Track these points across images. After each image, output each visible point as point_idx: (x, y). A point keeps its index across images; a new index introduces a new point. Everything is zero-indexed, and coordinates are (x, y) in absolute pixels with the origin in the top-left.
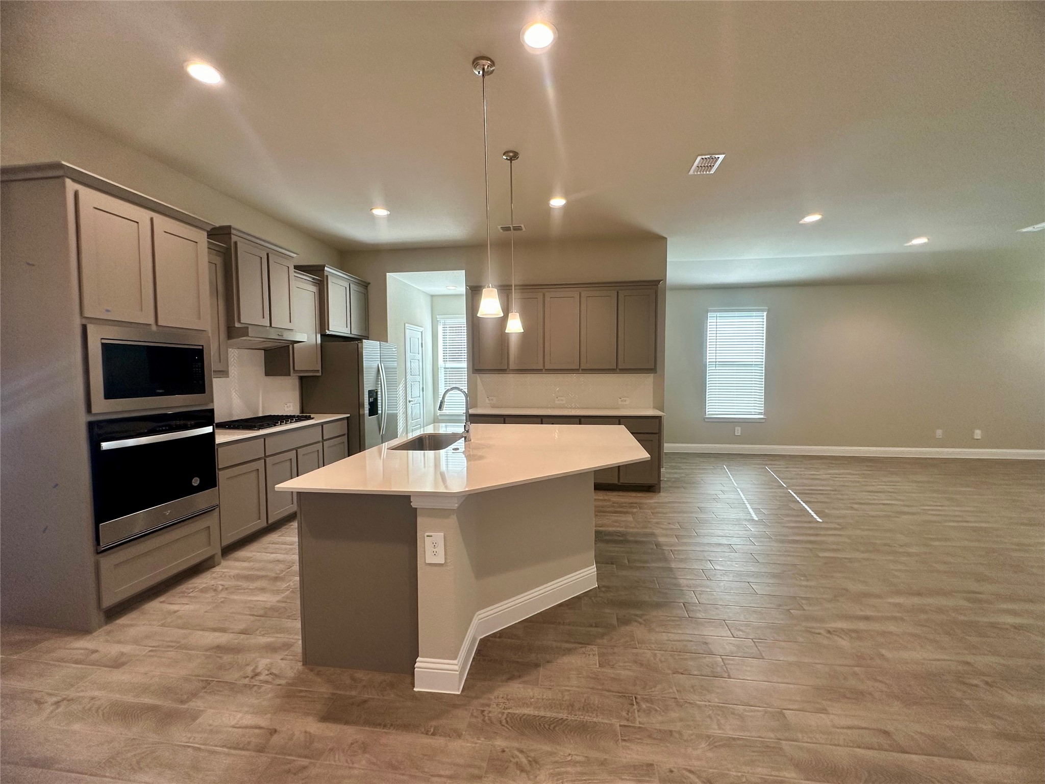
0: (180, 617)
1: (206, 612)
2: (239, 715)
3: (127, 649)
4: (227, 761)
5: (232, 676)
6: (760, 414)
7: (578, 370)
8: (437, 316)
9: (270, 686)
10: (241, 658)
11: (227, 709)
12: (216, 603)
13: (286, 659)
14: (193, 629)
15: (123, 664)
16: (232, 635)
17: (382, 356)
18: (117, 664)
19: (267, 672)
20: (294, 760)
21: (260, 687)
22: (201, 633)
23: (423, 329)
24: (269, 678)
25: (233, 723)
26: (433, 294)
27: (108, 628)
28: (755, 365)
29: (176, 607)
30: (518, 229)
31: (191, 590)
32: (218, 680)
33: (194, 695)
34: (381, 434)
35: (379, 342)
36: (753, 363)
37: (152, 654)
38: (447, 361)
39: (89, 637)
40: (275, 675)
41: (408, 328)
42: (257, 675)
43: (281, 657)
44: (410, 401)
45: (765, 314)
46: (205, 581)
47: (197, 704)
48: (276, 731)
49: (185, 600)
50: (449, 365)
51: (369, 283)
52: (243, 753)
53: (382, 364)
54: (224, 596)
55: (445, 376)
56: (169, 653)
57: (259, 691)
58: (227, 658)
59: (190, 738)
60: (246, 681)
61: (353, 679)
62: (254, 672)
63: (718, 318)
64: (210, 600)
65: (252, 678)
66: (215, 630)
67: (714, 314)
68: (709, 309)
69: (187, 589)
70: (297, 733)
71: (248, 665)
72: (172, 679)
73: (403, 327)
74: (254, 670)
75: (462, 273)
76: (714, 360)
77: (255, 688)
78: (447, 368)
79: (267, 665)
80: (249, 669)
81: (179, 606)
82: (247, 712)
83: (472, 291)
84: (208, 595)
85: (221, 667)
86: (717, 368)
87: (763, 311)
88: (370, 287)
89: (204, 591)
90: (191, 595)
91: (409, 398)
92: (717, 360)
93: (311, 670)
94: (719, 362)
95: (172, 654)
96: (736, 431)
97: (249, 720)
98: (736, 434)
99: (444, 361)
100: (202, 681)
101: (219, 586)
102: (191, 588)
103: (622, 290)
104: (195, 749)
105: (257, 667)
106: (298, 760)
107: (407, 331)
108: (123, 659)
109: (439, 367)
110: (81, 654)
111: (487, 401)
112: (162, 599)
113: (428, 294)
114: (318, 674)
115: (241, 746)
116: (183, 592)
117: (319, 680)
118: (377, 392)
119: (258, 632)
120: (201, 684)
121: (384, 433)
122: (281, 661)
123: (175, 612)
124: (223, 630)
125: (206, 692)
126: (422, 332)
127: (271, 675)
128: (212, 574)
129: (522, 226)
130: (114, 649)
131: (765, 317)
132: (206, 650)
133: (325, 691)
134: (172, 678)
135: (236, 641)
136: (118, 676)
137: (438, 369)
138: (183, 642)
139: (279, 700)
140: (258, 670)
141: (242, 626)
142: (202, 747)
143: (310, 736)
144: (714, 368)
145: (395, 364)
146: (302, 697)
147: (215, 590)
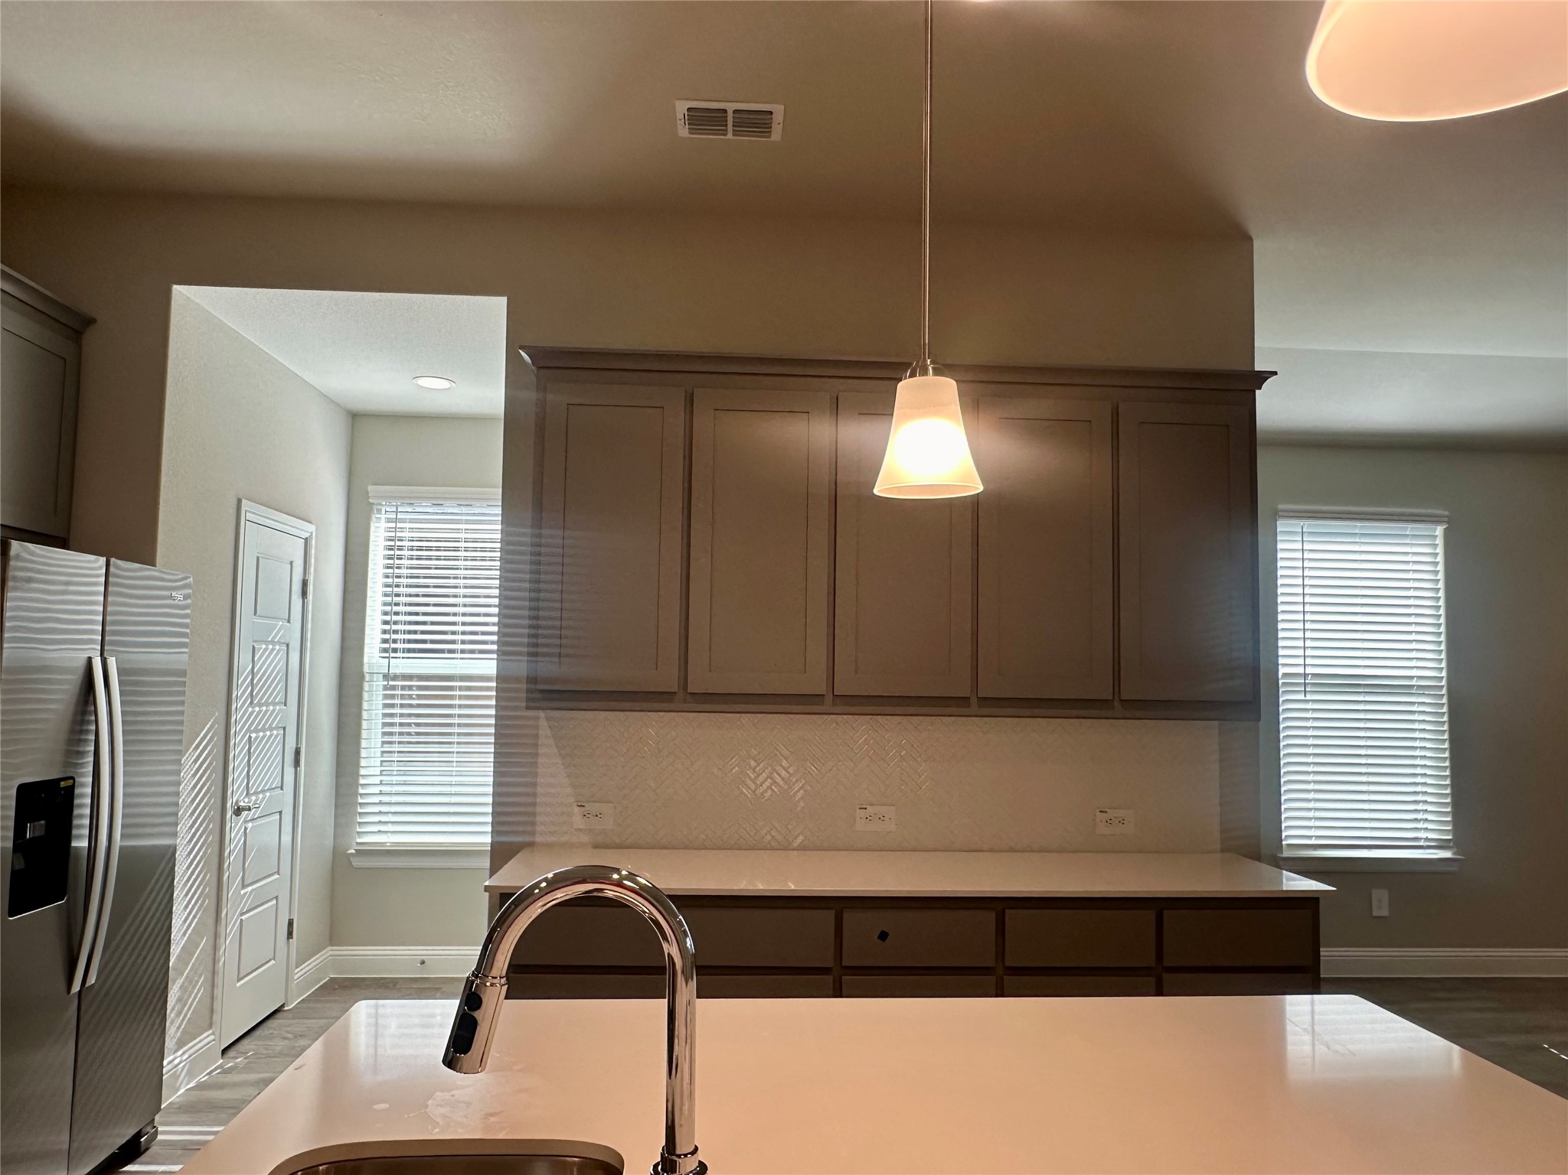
6: (1441, 845)
7: (963, 701)
8: (370, 488)
17: (114, 623)
23: (312, 528)
26: (359, 406)
28: (1419, 687)
30: (756, 123)
34: (76, 987)
35: (102, 560)
36: (1414, 682)
38: (395, 650)
41: (250, 516)
44: (238, 811)
45: (1439, 530)
50: (402, 665)
51: (90, 322)
53: (112, 662)
55: (386, 706)
63: (1305, 535)
67: (1296, 525)
68: (1281, 507)
73: (232, 511)
75: (499, 304)
76: (1300, 670)
78: (395, 677)
83: (538, 368)
86: (1309, 697)
87: (1435, 520)
88: (93, 339)
91: (237, 795)
92: (1309, 670)
94: (1314, 675)
96: (1375, 903)
98: (1375, 914)
99: (385, 650)
103: (1129, 401)
107: (249, 532)
109: (366, 669)
111: (578, 822)
113: (338, 405)
118: (72, 789)
121: (92, 980)
126: (306, 540)
129: (778, 110)
131: (1440, 541)
137: (362, 677)
144: (1301, 697)
145: (178, 658)
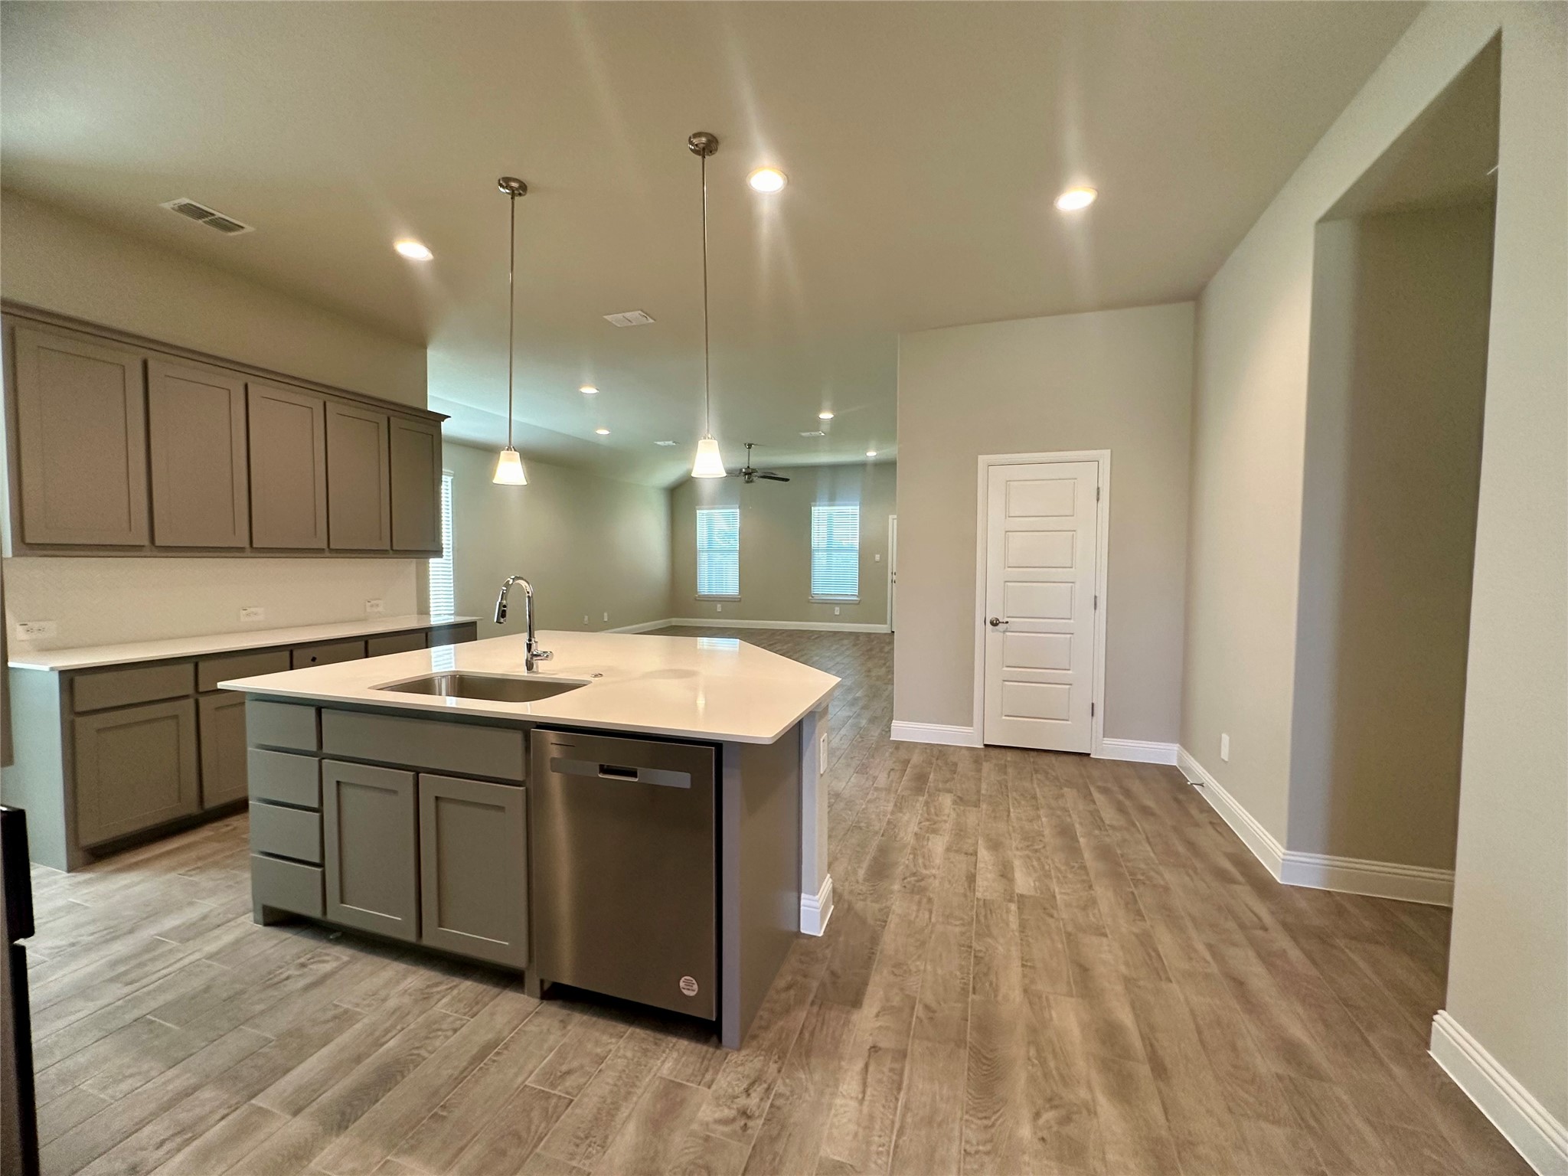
103: (394, 416)
111: (21, 635)
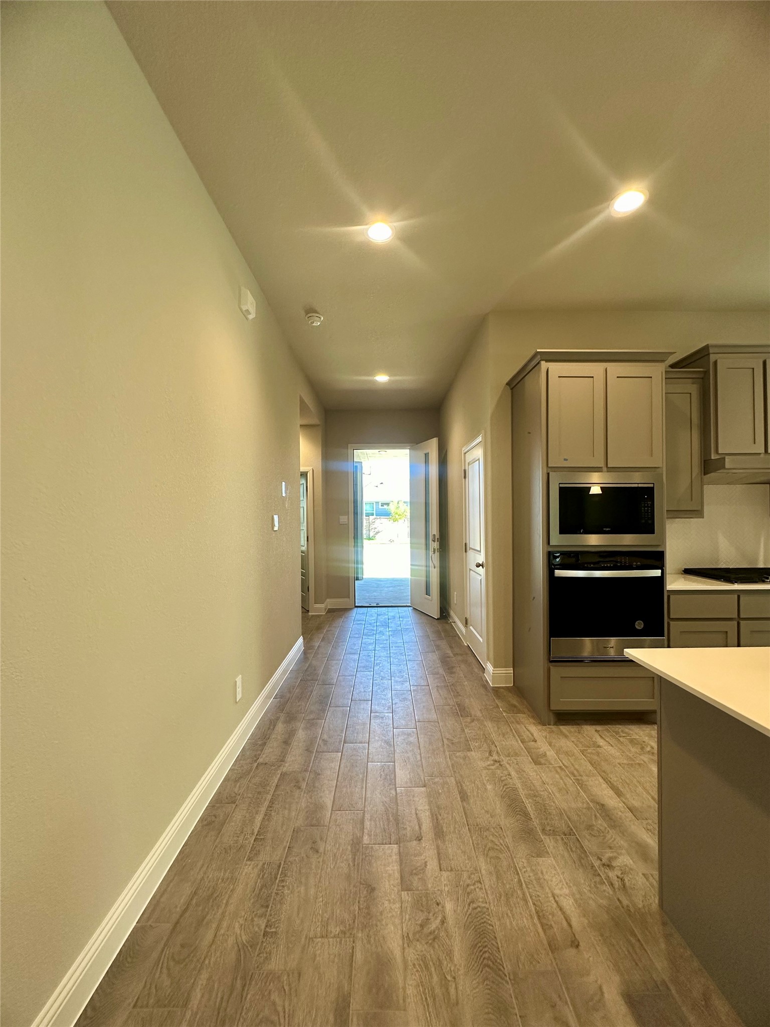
0: (598, 754)
1: (619, 764)
2: (566, 891)
3: (551, 753)
4: (526, 922)
5: (589, 844)
9: (611, 893)
10: (612, 835)
11: (563, 873)
12: (634, 761)
13: (647, 879)
14: (599, 773)
15: (540, 764)
16: (621, 805)
18: (538, 760)
19: (619, 874)
20: (566, 1003)
21: (602, 883)
22: (601, 780)
24: (617, 884)
25: (557, 892)
27: (554, 728)
29: (601, 742)
31: (624, 735)
32: (578, 838)
33: (554, 833)
37: (559, 770)
39: (540, 727)
40: (624, 885)
42: (609, 866)
43: (645, 872)
46: (641, 733)
47: (549, 843)
48: (577, 946)
49: (613, 741)
52: (540, 930)
54: (646, 759)
56: (568, 779)
57: (599, 886)
58: (600, 823)
59: (524, 867)
60: (597, 864)
61: (706, 998)
62: (610, 861)
64: (631, 755)
65: (604, 865)
66: (613, 787)
69: (622, 731)
70: (592, 978)
71: (611, 848)
72: (553, 804)
74: (610, 859)
77: (598, 879)
79: (626, 865)
80: (609, 854)
81: (605, 743)
82: (573, 895)
84: (633, 750)
85: (590, 827)
89: (632, 741)
90: (621, 739)
93: (664, 924)
95: (569, 782)
97: (568, 904)
100: (569, 827)
101: (649, 746)
102: (626, 733)
104: (520, 881)
105: (616, 858)
106: (569, 1007)
108: (542, 761)
110: (528, 736)
112: (599, 728)
114: (668, 937)
115: (545, 921)
116: (617, 733)
117: (663, 946)
119: (645, 822)
120: (566, 830)
122: (641, 875)
123: (599, 746)
124: (619, 793)
125: (562, 839)
127: (620, 880)
128: (651, 730)
130: (543, 746)
132: (592, 801)
133: (659, 968)
134: (554, 802)
135: (620, 813)
136: (530, 769)
138: (584, 778)
139: (606, 917)
140: (614, 864)
141: (636, 803)
142: (524, 885)
143: (600, 1000)
146: (629, 941)
147: (642, 748)
